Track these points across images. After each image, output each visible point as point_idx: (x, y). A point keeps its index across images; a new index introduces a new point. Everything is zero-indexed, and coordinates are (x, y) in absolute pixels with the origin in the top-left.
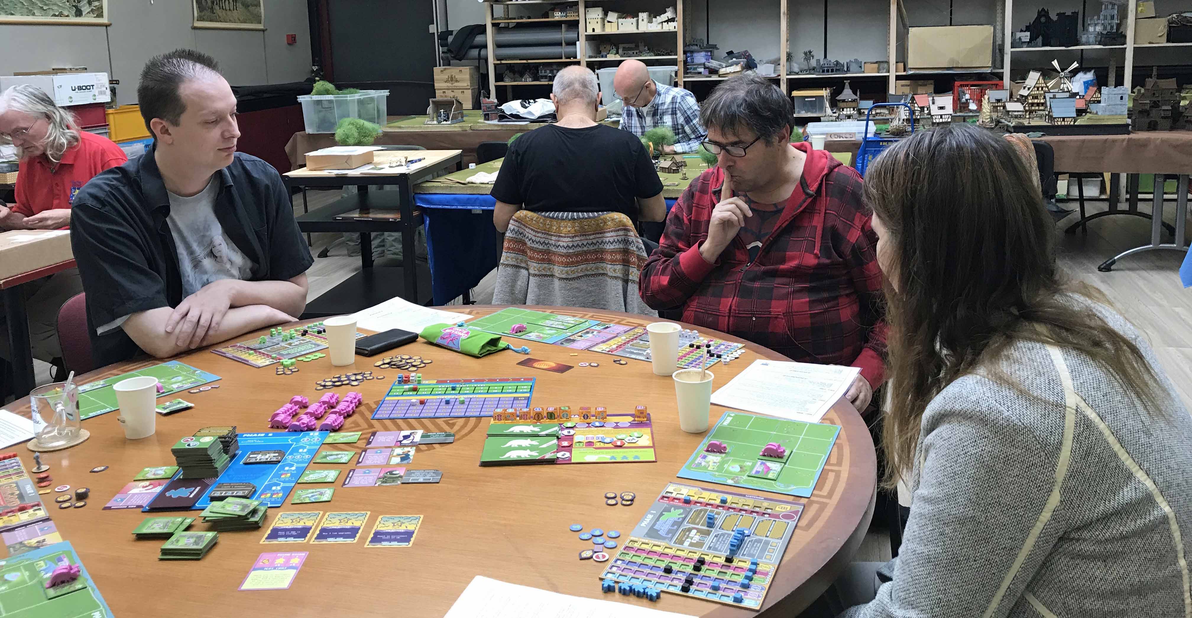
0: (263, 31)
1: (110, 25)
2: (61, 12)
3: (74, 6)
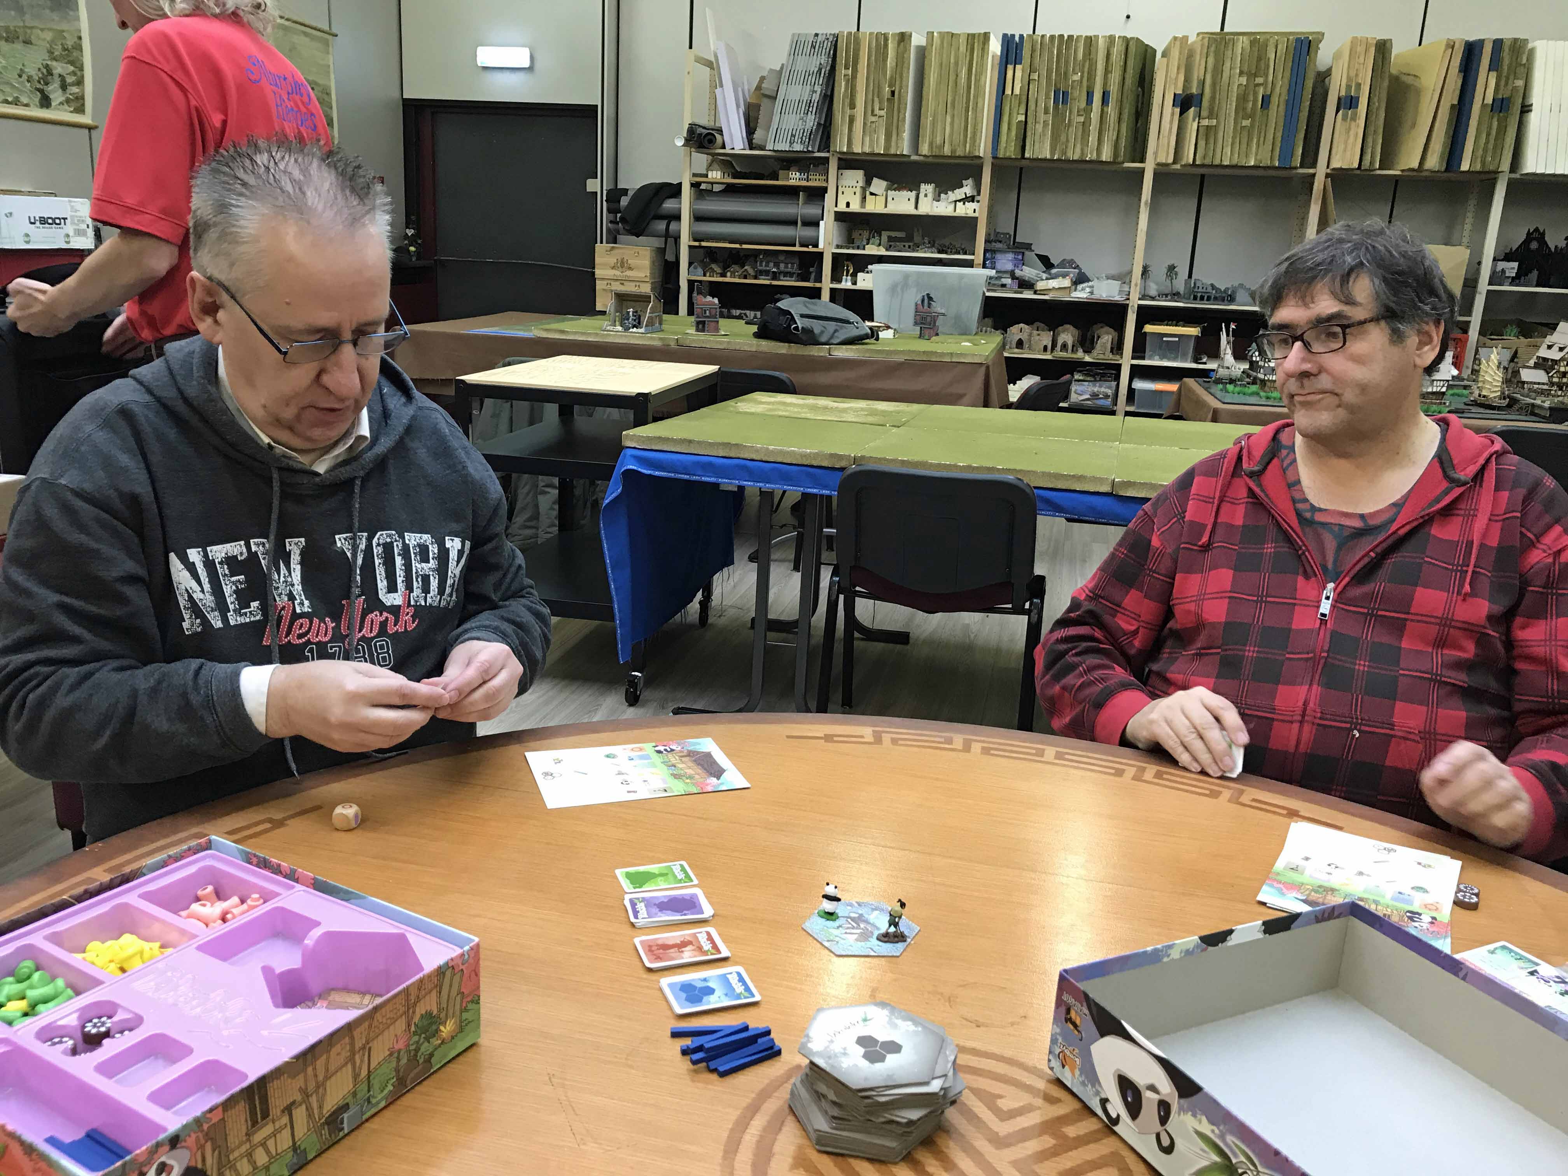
2: (17, 97)
3: (38, 90)
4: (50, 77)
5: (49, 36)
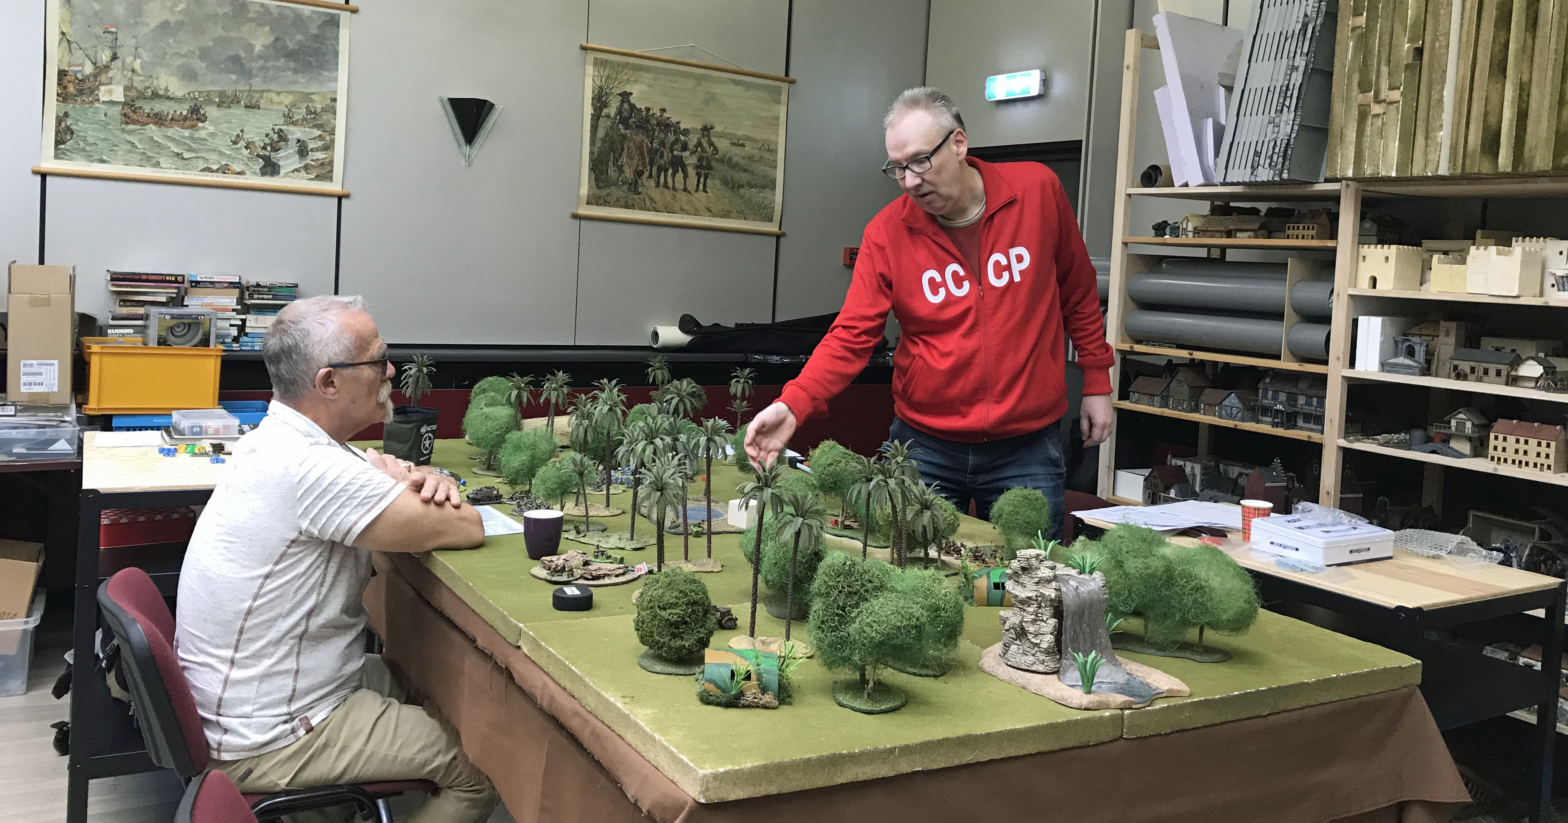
0: (778, 237)
1: (347, 196)
2: (227, 165)
3: (263, 157)
4: (282, 143)
5: (287, 100)
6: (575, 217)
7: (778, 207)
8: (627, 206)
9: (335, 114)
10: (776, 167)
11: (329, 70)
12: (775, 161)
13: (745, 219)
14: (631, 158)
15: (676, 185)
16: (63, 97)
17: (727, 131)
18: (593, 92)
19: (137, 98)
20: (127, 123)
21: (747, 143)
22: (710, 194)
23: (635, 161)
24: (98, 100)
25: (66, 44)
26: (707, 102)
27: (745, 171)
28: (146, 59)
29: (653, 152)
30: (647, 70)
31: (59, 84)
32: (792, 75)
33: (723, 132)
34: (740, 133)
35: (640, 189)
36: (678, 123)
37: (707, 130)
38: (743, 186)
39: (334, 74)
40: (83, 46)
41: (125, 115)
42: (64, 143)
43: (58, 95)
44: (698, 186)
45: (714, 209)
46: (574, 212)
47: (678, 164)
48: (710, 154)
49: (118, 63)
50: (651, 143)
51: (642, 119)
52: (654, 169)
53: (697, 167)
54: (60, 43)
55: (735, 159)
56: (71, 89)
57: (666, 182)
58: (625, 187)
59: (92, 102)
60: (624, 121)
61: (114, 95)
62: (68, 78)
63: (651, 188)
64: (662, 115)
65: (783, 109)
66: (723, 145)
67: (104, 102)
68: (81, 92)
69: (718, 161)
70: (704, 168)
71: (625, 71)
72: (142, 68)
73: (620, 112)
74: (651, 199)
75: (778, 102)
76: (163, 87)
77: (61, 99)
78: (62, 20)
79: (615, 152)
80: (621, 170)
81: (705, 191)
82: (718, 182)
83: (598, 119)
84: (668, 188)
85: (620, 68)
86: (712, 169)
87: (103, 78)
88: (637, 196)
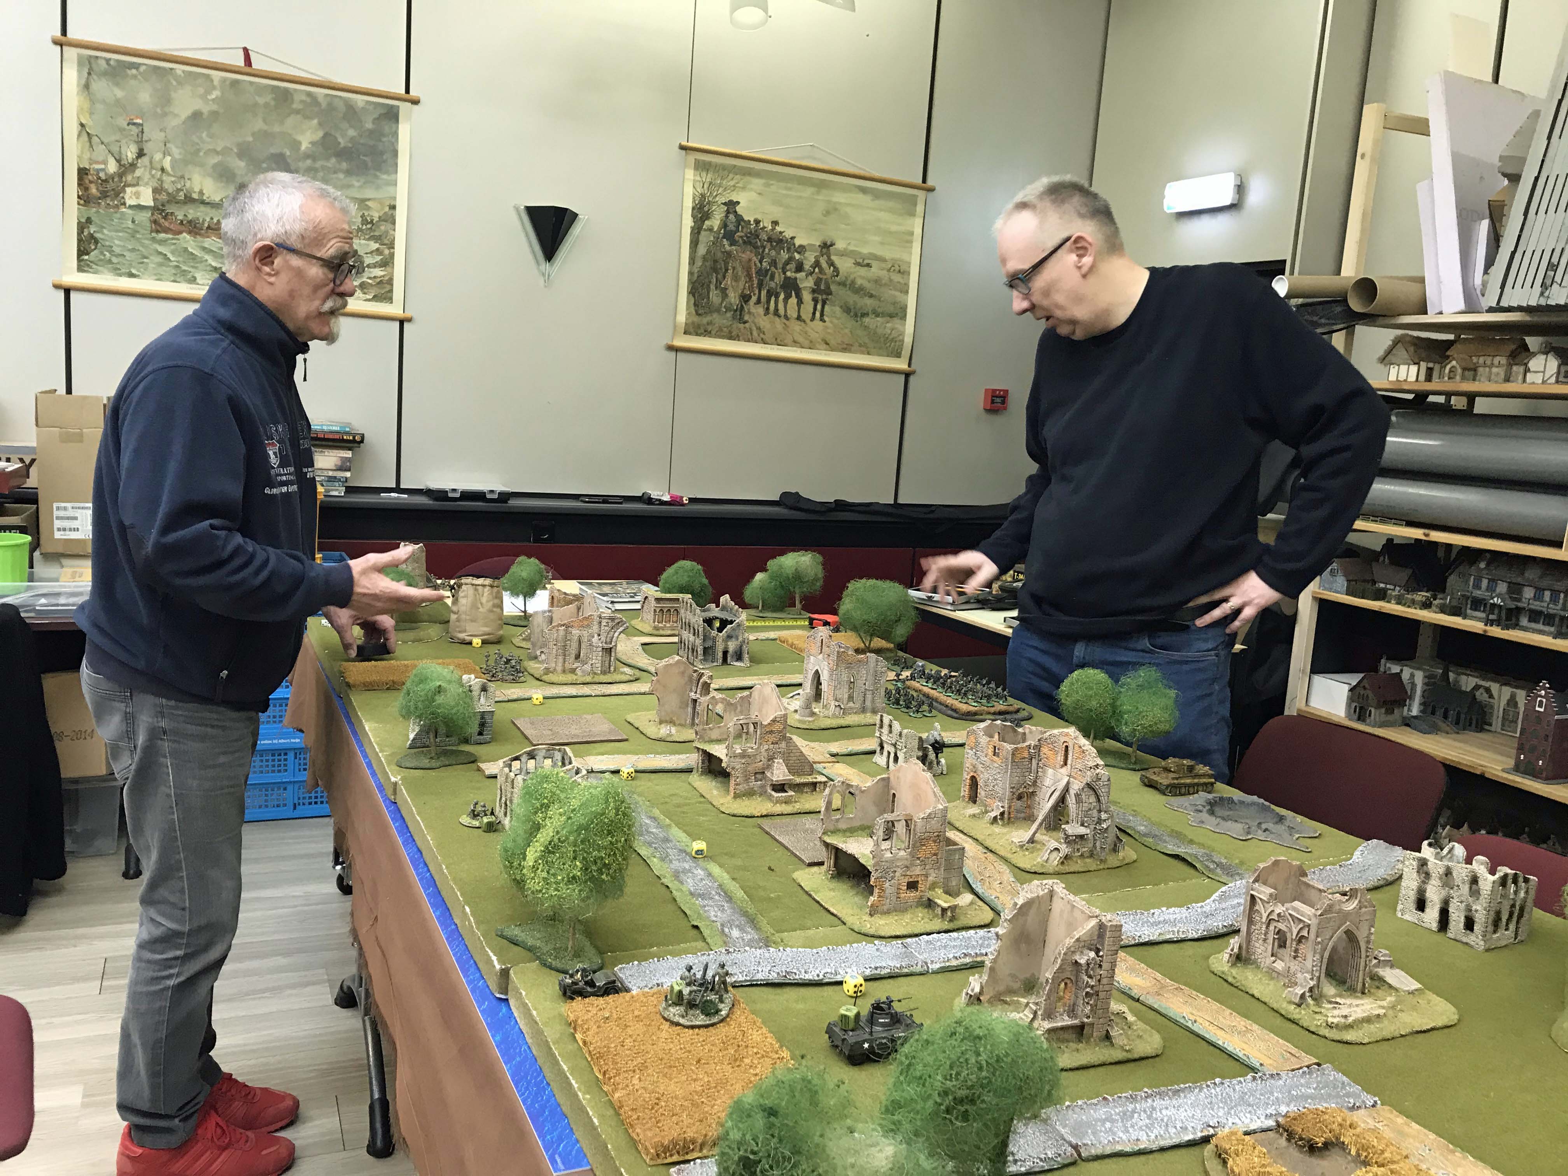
0: (907, 375)
1: (409, 320)
6: (671, 348)
7: (908, 340)
8: (731, 337)
9: (394, 223)
10: (907, 292)
11: (387, 172)
12: (907, 285)
13: (869, 354)
14: (736, 278)
15: (789, 312)
16: (85, 199)
17: (851, 248)
18: (694, 201)
19: (168, 202)
20: (158, 232)
21: (874, 264)
22: (828, 324)
23: (741, 284)
24: (124, 204)
25: (85, 137)
26: (827, 213)
27: (871, 296)
28: (177, 156)
29: (762, 273)
30: (758, 174)
31: (79, 185)
32: (930, 182)
33: (845, 249)
34: (865, 250)
35: (746, 318)
36: (793, 238)
37: (826, 247)
38: (867, 314)
39: (393, 177)
40: (106, 141)
41: (155, 222)
42: (88, 254)
43: (79, 197)
44: (814, 314)
45: (833, 342)
46: (670, 343)
47: (791, 287)
48: (829, 276)
49: (145, 160)
50: (761, 262)
51: (751, 233)
52: (764, 293)
53: (814, 291)
54: (79, 135)
55: (859, 282)
56: (94, 190)
57: (776, 309)
58: (729, 314)
59: (117, 206)
60: (729, 236)
61: (142, 198)
62: (90, 177)
63: (759, 315)
64: (773, 229)
65: (918, 222)
66: (845, 265)
67: (131, 207)
68: (104, 195)
69: (839, 284)
70: (822, 293)
71: (731, 176)
72: (173, 167)
73: (725, 225)
74: (759, 329)
75: (912, 214)
76: (197, 189)
77: (82, 202)
78: (80, 110)
79: (717, 273)
80: (724, 292)
81: (822, 319)
82: (838, 309)
83: (699, 233)
84: (779, 316)
85: (726, 172)
86: (831, 294)
87: (129, 178)
88: (742, 326)
